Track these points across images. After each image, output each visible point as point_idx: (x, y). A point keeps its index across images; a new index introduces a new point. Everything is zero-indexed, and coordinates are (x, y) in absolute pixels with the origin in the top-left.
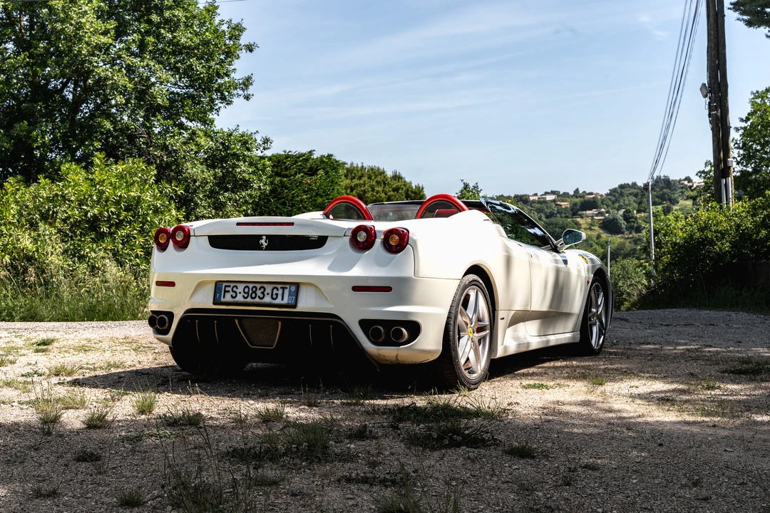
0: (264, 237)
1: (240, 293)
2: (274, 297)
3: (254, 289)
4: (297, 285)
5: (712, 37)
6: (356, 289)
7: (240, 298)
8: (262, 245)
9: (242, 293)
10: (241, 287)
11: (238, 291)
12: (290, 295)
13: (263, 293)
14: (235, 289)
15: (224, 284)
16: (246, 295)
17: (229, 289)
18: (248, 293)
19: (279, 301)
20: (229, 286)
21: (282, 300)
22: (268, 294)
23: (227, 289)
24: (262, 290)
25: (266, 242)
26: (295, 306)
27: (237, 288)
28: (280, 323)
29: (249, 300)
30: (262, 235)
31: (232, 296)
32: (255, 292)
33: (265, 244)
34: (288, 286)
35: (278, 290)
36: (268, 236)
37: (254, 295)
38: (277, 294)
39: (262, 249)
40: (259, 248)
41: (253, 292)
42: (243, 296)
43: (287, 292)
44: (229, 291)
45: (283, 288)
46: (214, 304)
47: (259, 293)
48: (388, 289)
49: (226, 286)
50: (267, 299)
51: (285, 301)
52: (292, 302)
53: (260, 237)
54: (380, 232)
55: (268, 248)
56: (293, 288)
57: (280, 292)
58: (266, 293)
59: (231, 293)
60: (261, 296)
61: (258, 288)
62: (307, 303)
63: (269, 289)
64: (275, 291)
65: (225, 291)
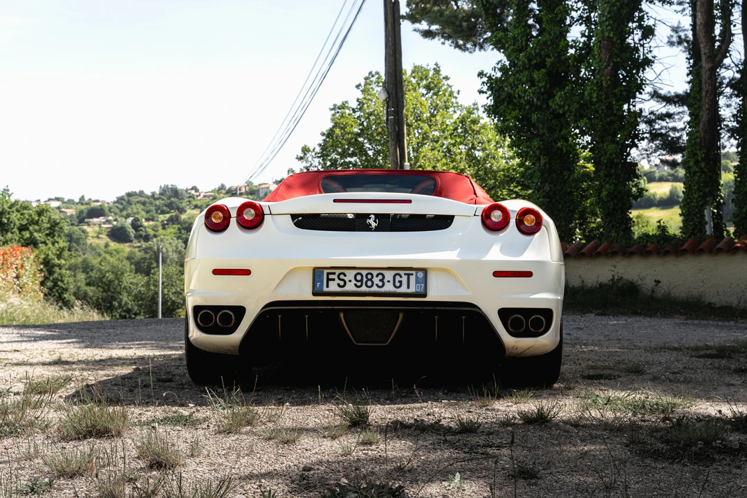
0: (373, 216)
1: (350, 281)
2: (398, 284)
3: (369, 277)
4: (425, 271)
5: (390, 44)
6: (497, 274)
7: (350, 287)
8: (370, 225)
9: (354, 282)
10: (350, 275)
11: (347, 279)
12: (417, 281)
13: (382, 280)
14: (342, 277)
15: (326, 272)
16: (359, 284)
17: (335, 277)
18: (361, 281)
19: (404, 289)
20: (334, 273)
21: (408, 288)
22: (389, 281)
23: (331, 277)
24: (380, 277)
25: (375, 221)
26: (425, 296)
27: (345, 275)
28: (401, 316)
29: (364, 288)
30: (370, 214)
31: (339, 285)
32: (371, 280)
33: (374, 225)
34: (414, 272)
35: (401, 277)
36: (377, 216)
37: (369, 283)
38: (400, 282)
39: (370, 230)
40: (368, 228)
41: (368, 280)
42: (355, 285)
43: (413, 279)
44: (334, 280)
45: (409, 275)
46: (314, 294)
47: (376, 280)
48: (528, 274)
49: (328, 274)
50: (389, 288)
51: (412, 289)
52: (421, 290)
53: (367, 216)
54: (514, 211)
55: (377, 229)
56: (421, 275)
57: (404, 279)
58: (385, 281)
59: (337, 281)
60: (380, 284)
61: (375, 275)
62: (438, 292)
63: (389, 275)
64: (398, 278)
65: (328, 280)
